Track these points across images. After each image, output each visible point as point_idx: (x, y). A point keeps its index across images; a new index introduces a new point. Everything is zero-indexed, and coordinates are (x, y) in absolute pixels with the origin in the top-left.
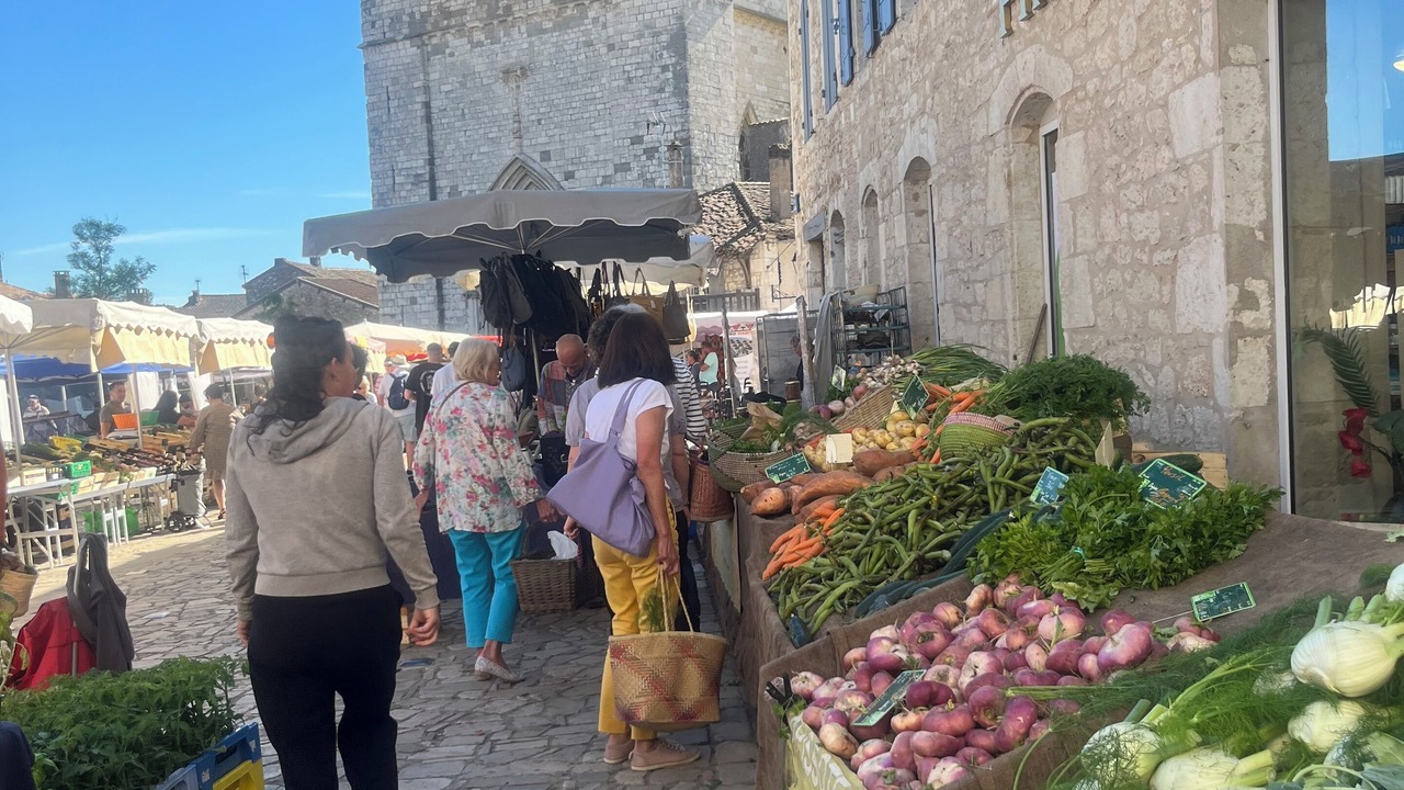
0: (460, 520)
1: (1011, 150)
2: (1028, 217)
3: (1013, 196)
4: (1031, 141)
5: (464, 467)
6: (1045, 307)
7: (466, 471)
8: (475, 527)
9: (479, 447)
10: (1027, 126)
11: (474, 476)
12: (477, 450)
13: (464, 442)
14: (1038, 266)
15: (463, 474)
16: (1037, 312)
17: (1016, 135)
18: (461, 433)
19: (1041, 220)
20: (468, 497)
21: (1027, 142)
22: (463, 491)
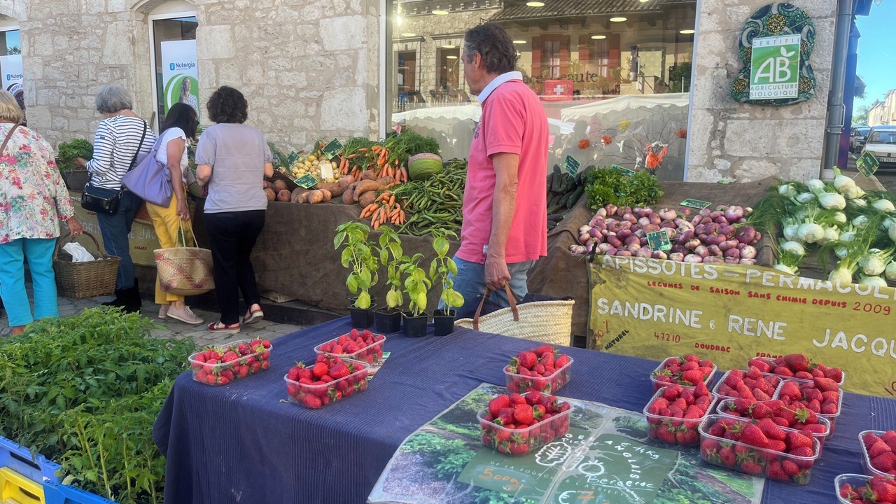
0: (37, 231)
1: (134, 24)
2: (144, 63)
3: (136, 50)
4: (145, 21)
5: (36, 191)
6: (154, 113)
7: (38, 194)
8: (47, 235)
9: (46, 176)
10: (142, 12)
11: (45, 198)
12: (45, 178)
13: (35, 172)
14: (149, 91)
15: (37, 196)
16: (149, 116)
17: (137, 17)
18: (31, 166)
19: (150, 65)
20: (42, 213)
21: (142, 21)
22: (38, 209)
